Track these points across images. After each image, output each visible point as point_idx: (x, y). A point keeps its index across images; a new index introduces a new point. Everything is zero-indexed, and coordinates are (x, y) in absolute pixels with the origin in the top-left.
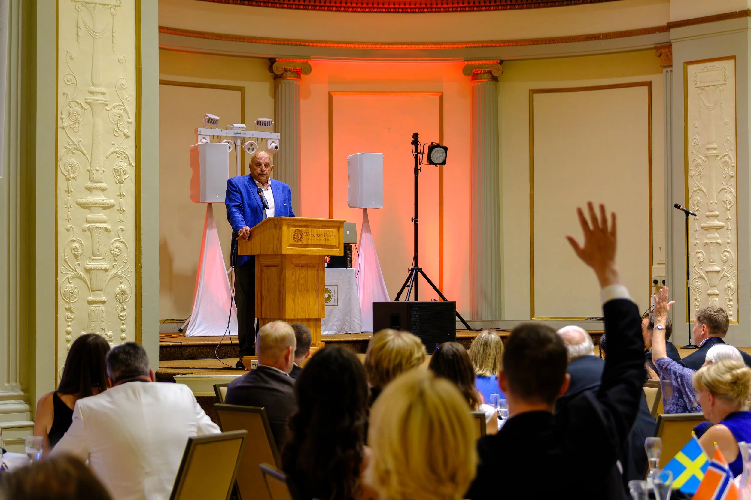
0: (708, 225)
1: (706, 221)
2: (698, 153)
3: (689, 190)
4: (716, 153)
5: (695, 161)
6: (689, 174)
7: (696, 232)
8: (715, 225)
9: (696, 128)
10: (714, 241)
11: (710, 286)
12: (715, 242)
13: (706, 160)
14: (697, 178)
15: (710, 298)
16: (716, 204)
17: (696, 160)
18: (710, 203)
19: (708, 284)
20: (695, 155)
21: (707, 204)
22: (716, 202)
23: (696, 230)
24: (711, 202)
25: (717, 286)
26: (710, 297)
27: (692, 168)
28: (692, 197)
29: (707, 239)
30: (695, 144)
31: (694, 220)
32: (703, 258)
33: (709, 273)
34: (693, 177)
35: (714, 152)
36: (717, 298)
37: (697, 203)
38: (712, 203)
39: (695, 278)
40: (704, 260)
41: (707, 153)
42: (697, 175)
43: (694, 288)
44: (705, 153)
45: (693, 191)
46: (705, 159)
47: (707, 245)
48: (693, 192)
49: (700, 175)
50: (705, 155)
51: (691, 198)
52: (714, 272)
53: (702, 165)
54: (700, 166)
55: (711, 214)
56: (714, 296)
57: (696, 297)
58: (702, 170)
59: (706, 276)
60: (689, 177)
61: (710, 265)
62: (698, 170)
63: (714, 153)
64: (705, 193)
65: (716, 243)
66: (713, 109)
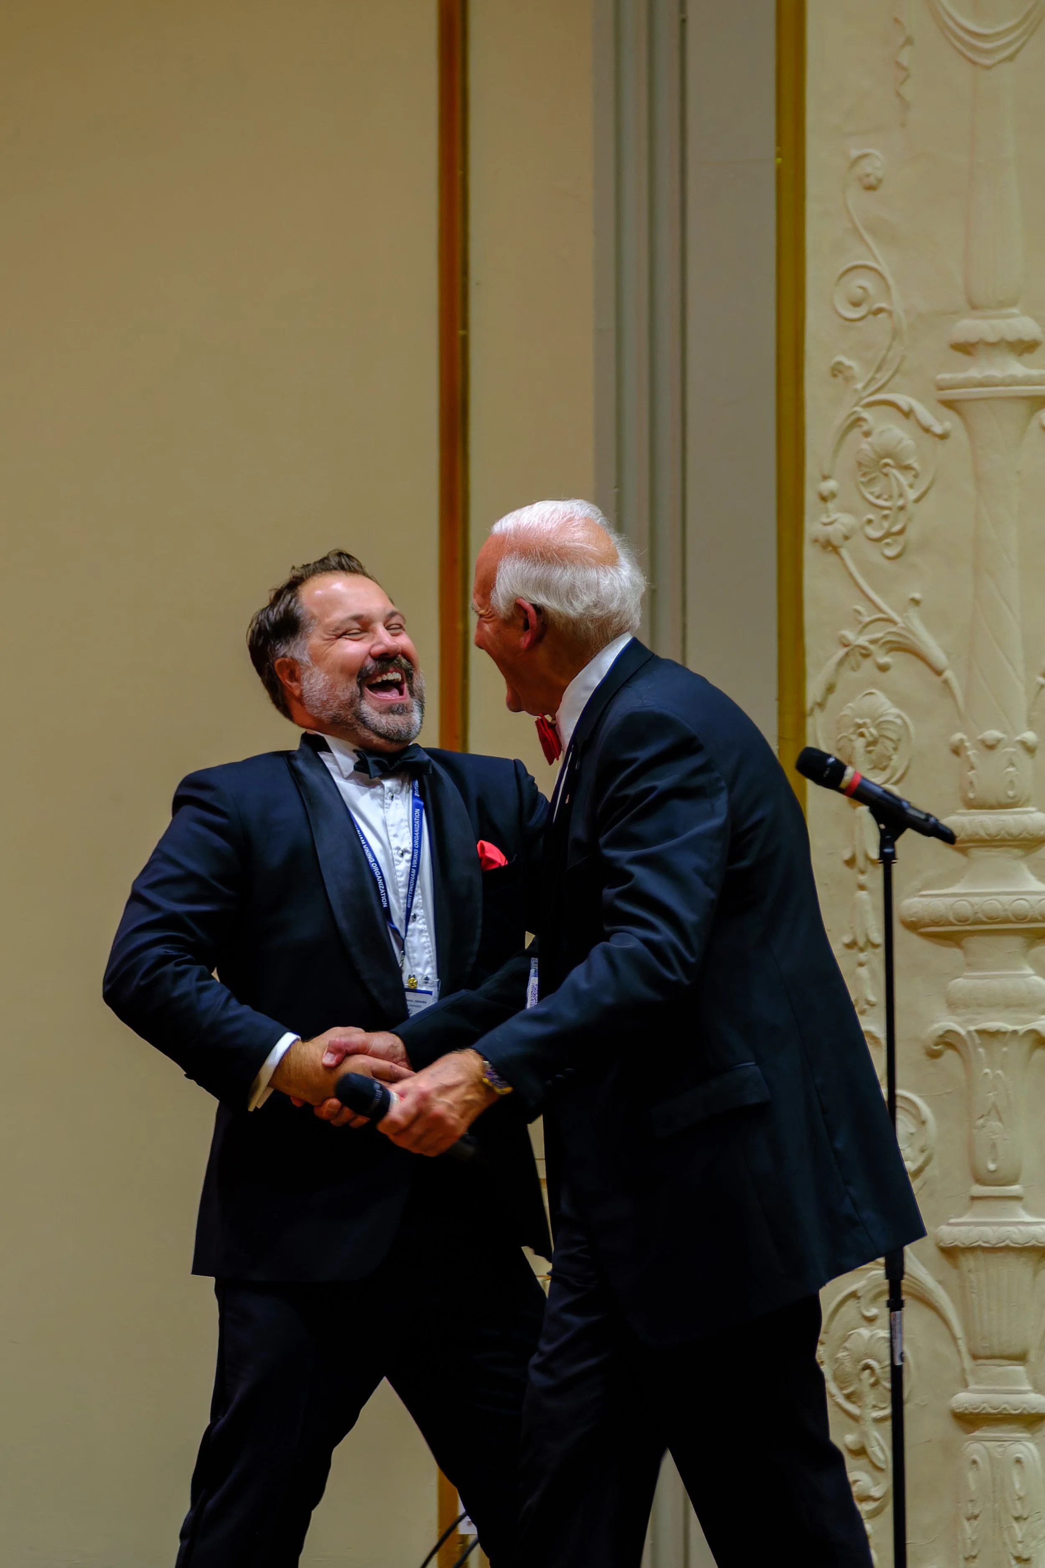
0: (964, 907)
1: (952, 878)
2: (883, 377)
3: (810, 640)
4: (1028, 381)
5: (856, 433)
6: (813, 527)
7: (862, 956)
8: (1022, 905)
9: (871, 188)
10: (1011, 1028)
11: (975, 1357)
12: (1022, 1028)
13: (948, 425)
14: (873, 554)
15: (978, 1440)
16: (1030, 749)
17: (865, 427)
18: (983, 742)
19: (963, 1348)
20: (859, 386)
21: (957, 751)
22: (1030, 736)
23: (861, 942)
24: (993, 734)
25: (1032, 1357)
26: (977, 1434)
27: (831, 485)
28: (832, 698)
29: (953, 1005)
30: (856, 304)
31: (846, 870)
32: (923, 1151)
33: (968, 1262)
34: (844, 552)
35: (1017, 368)
36: (1031, 1446)
37: (874, 743)
38: (999, 741)
39: (854, 1295)
40: (926, 1163)
41: (960, 376)
42: (875, 533)
43: (848, 1366)
44: (945, 376)
45: (842, 652)
46: (940, 420)
47: (950, 1055)
48: (841, 663)
49: (901, 539)
50: (941, 389)
51: (821, 705)
52: (1007, 1249)
53: (915, 465)
54: (895, 472)
55: (993, 830)
56: (1005, 1427)
57: (864, 1434)
58: (917, 500)
59: (940, 1282)
60: (810, 552)
61: (974, 1198)
62: (880, 502)
63: (1014, 381)
64: (939, 673)
65: (1026, 1045)
66: (1011, 58)
